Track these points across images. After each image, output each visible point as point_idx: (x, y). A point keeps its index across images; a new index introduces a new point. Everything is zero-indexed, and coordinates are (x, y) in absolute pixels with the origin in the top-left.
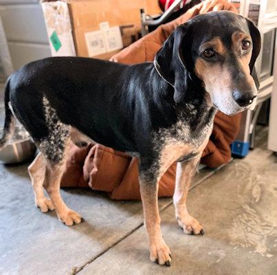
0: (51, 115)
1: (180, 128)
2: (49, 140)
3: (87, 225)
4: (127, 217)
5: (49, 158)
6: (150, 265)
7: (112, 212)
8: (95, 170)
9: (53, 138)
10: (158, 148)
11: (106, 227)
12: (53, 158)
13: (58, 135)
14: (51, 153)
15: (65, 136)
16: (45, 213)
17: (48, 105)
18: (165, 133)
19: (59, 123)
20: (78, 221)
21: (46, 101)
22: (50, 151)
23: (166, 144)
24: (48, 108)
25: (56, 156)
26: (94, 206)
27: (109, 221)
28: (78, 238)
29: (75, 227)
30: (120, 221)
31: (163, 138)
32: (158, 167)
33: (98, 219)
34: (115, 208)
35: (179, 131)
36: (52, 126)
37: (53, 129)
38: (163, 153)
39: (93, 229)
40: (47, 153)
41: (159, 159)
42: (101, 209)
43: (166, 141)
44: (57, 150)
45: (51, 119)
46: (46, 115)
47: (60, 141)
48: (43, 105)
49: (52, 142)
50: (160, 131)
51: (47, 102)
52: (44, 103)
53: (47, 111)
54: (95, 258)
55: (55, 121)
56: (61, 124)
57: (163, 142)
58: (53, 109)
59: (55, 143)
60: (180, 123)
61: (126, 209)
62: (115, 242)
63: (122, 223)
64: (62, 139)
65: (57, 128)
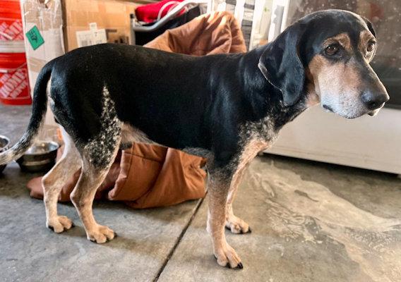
0: (109, 108)
1: (266, 123)
2: (99, 140)
3: (124, 240)
4: (162, 225)
5: (95, 162)
6: (222, 270)
7: (143, 222)
8: (122, 176)
9: (104, 137)
10: (243, 142)
11: (147, 239)
12: (100, 161)
13: (112, 134)
14: (98, 157)
15: (118, 134)
16: (60, 233)
17: (107, 97)
18: (252, 126)
19: (116, 119)
20: (112, 236)
21: (106, 92)
22: (97, 154)
23: (252, 138)
24: (107, 100)
25: (105, 160)
26: (118, 219)
27: (145, 232)
28: (123, 256)
29: (110, 243)
30: (159, 231)
31: (249, 132)
32: (237, 163)
33: (132, 232)
34: (143, 217)
35: (265, 126)
36: (107, 122)
37: (107, 127)
38: (246, 148)
39: (134, 243)
40: (93, 156)
41: (241, 154)
42: (128, 221)
43: (252, 135)
44: (106, 152)
45: (108, 114)
46: (104, 108)
47: (112, 140)
48: (102, 96)
49: (102, 143)
50: (247, 125)
51: (108, 93)
52: (104, 94)
53: (106, 103)
54: (159, 275)
55: (112, 116)
56: (117, 120)
57: (248, 135)
58: (112, 102)
59: (105, 143)
60: (267, 118)
61: (156, 218)
62: (168, 253)
63: (162, 232)
64: (115, 138)
65: (112, 125)
